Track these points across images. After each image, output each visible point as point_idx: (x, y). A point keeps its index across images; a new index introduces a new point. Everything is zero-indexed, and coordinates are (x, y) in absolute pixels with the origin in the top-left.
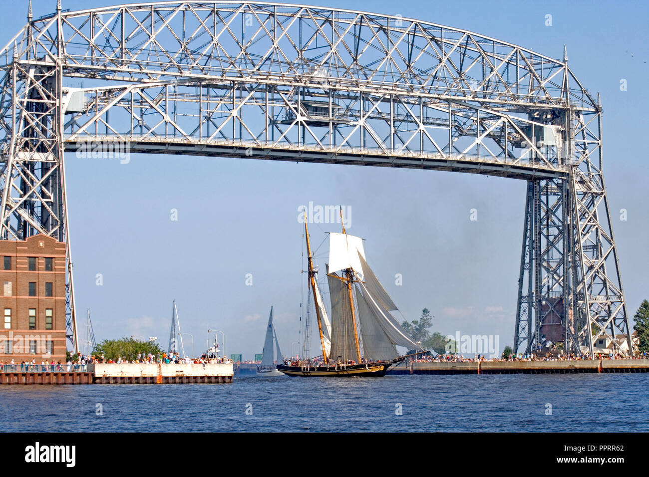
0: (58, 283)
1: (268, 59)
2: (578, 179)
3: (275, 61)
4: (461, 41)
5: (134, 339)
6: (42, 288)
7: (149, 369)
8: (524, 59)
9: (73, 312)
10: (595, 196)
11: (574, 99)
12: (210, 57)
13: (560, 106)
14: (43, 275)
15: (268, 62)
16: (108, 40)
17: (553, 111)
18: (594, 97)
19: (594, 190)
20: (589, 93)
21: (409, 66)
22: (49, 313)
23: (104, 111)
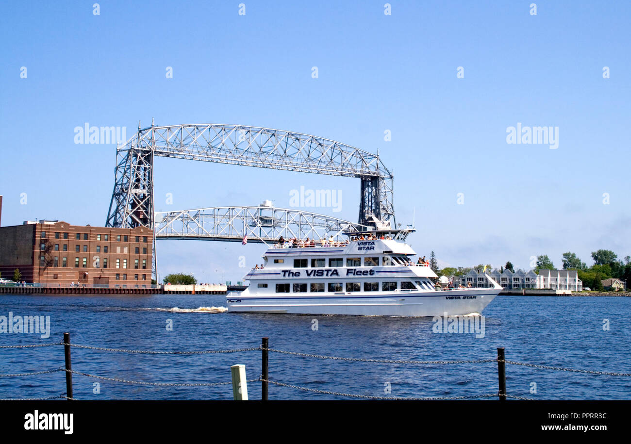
0: (149, 248)
1: (246, 151)
2: (382, 207)
3: (250, 152)
4: (331, 146)
5: (183, 274)
6: (142, 250)
7: (189, 288)
8: (359, 154)
9: (155, 261)
10: (389, 215)
11: (381, 172)
12: (220, 149)
13: (375, 175)
14: (143, 244)
15: (247, 152)
16: (175, 140)
17: (372, 177)
18: (390, 171)
19: (389, 212)
20: (388, 169)
21: (308, 156)
22: (144, 262)
23: (171, 222)
